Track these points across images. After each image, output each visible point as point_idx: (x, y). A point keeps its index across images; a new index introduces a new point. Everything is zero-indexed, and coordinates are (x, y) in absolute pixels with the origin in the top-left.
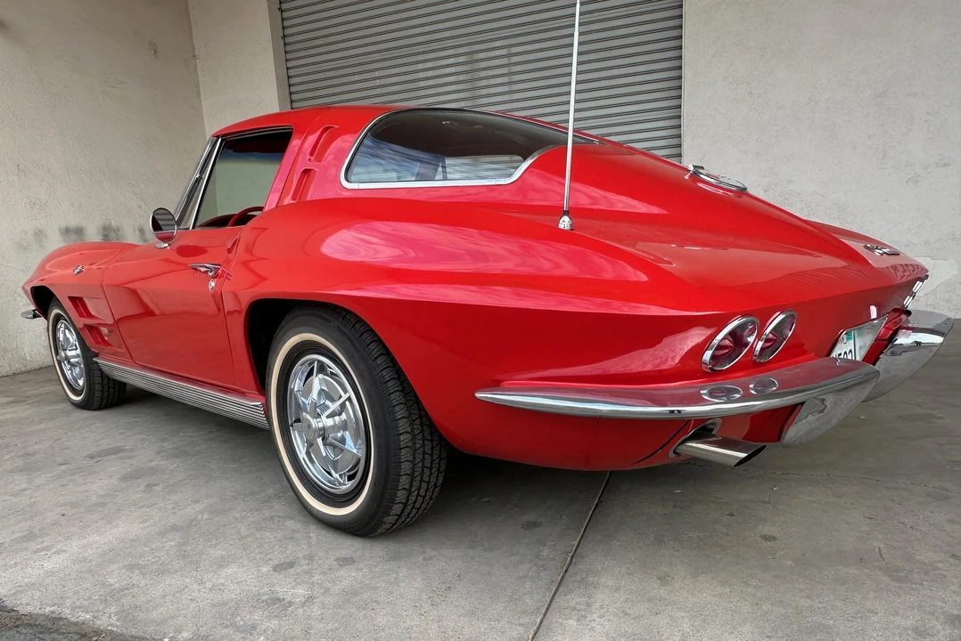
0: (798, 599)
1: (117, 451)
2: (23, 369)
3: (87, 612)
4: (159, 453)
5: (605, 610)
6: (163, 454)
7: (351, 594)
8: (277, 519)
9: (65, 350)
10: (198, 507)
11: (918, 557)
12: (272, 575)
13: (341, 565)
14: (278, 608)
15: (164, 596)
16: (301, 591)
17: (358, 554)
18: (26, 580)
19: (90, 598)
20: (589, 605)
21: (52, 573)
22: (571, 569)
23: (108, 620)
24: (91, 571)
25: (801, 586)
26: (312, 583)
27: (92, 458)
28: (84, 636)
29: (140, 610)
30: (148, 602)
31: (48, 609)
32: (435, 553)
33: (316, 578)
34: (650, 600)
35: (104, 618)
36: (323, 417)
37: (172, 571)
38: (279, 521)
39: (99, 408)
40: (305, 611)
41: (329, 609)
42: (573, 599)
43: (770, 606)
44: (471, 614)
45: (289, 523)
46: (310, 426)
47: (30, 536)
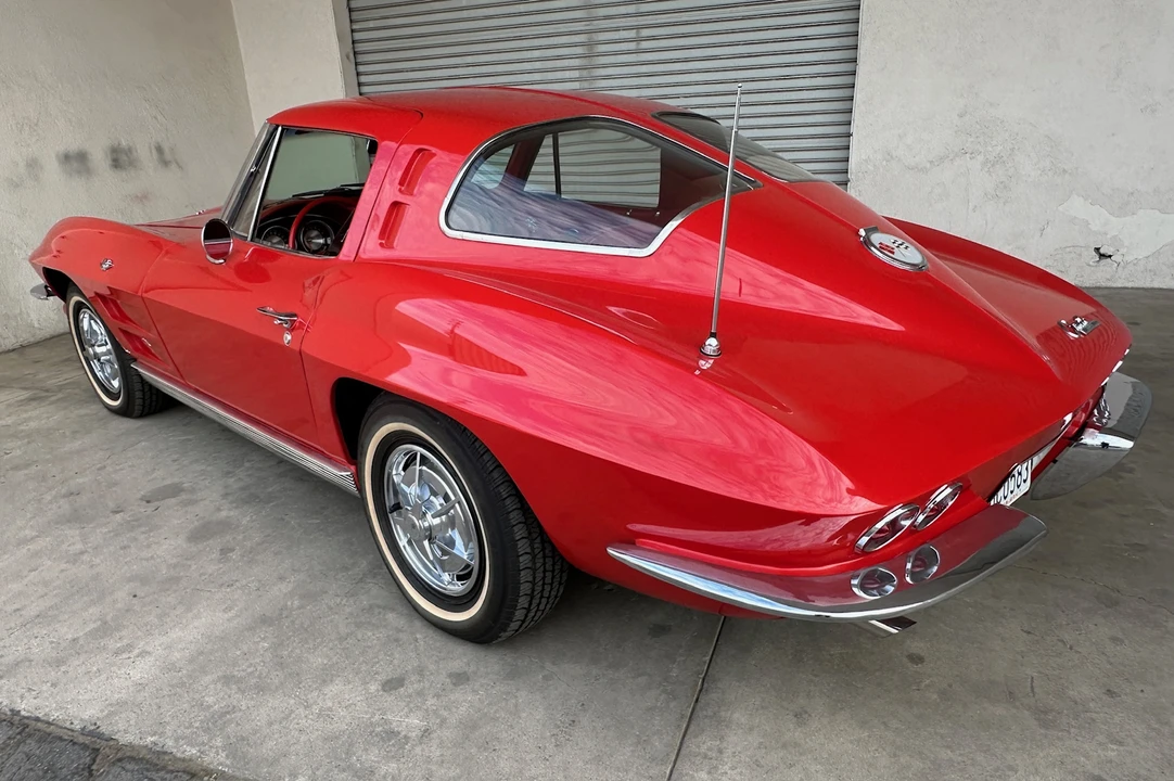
0: (938, 749)
1: (174, 491)
2: (32, 340)
3: (192, 746)
4: (225, 496)
5: (737, 759)
6: (230, 498)
7: (470, 726)
8: (376, 611)
9: (93, 346)
10: (285, 588)
11: (1071, 693)
12: (381, 696)
13: (454, 684)
14: (393, 745)
15: (270, 724)
16: (415, 721)
17: (472, 668)
18: (116, 696)
19: (191, 725)
20: (720, 751)
21: (140, 687)
22: (702, 701)
23: (217, 759)
24: (183, 684)
25: (942, 731)
26: (427, 710)
27: (148, 502)
28: (193, 775)
29: (248, 744)
30: (255, 732)
31: (150, 739)
32: (555, 669)
33: (431, 702)
34: (784, 746)
35: (212, 755)
36: (429, 516)
37: (273, 687)
38: (379, 613)
39: (142, 415)
40: (423, 750)
41: (449, 748)
42: (703, 743)
43: (908, 758)
44: (598, 759)
45: (391, 616)
46: (414, 526)
47: (105, 629)
